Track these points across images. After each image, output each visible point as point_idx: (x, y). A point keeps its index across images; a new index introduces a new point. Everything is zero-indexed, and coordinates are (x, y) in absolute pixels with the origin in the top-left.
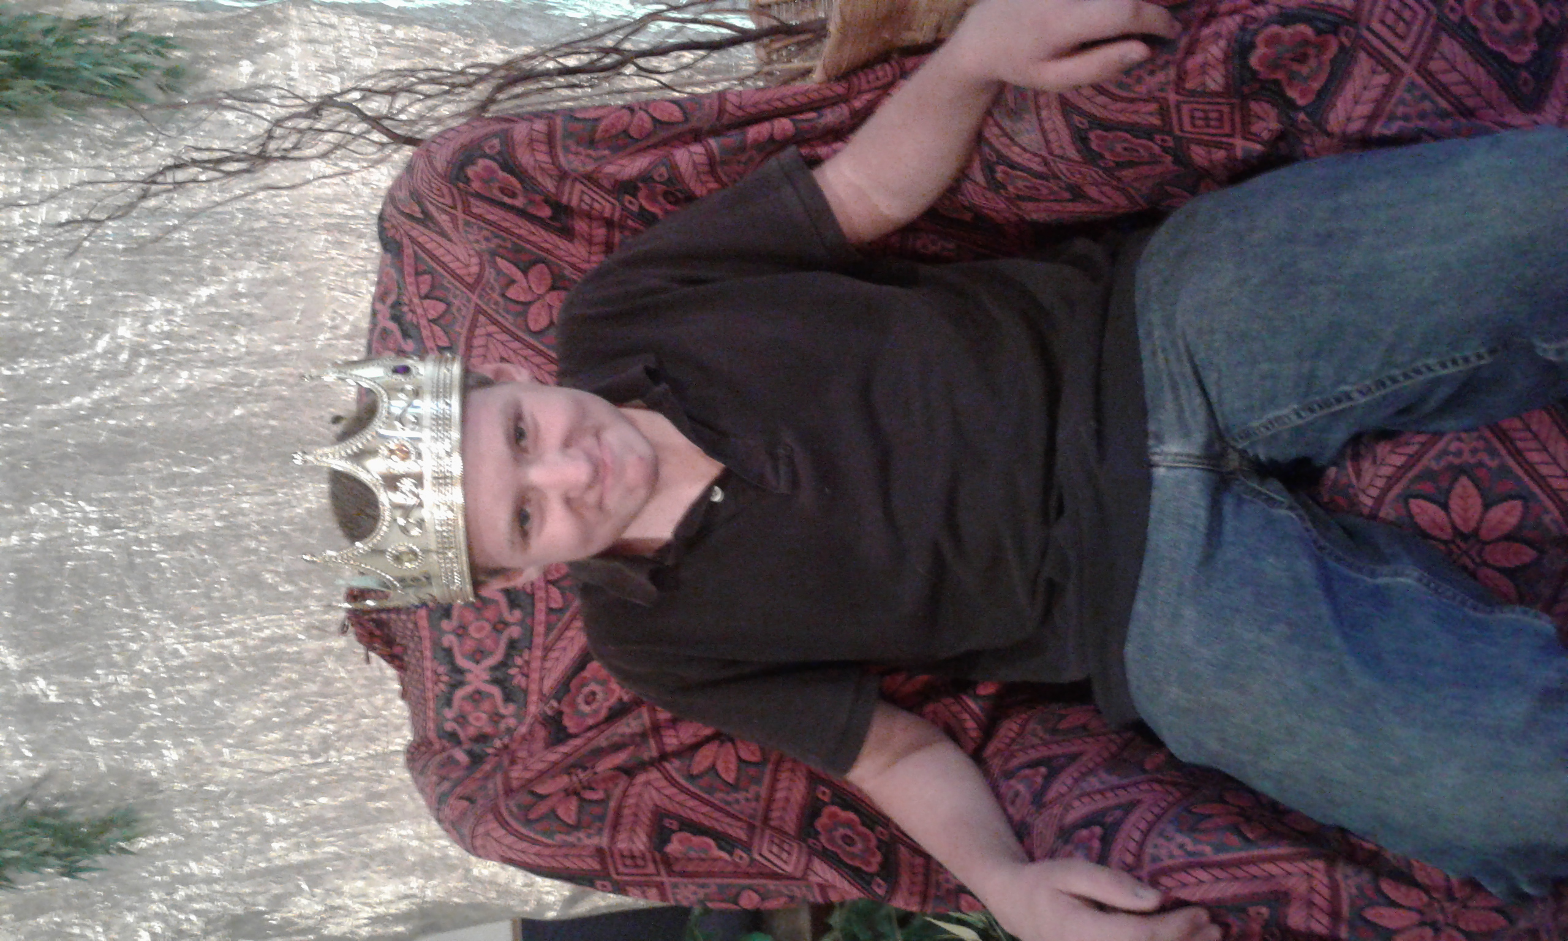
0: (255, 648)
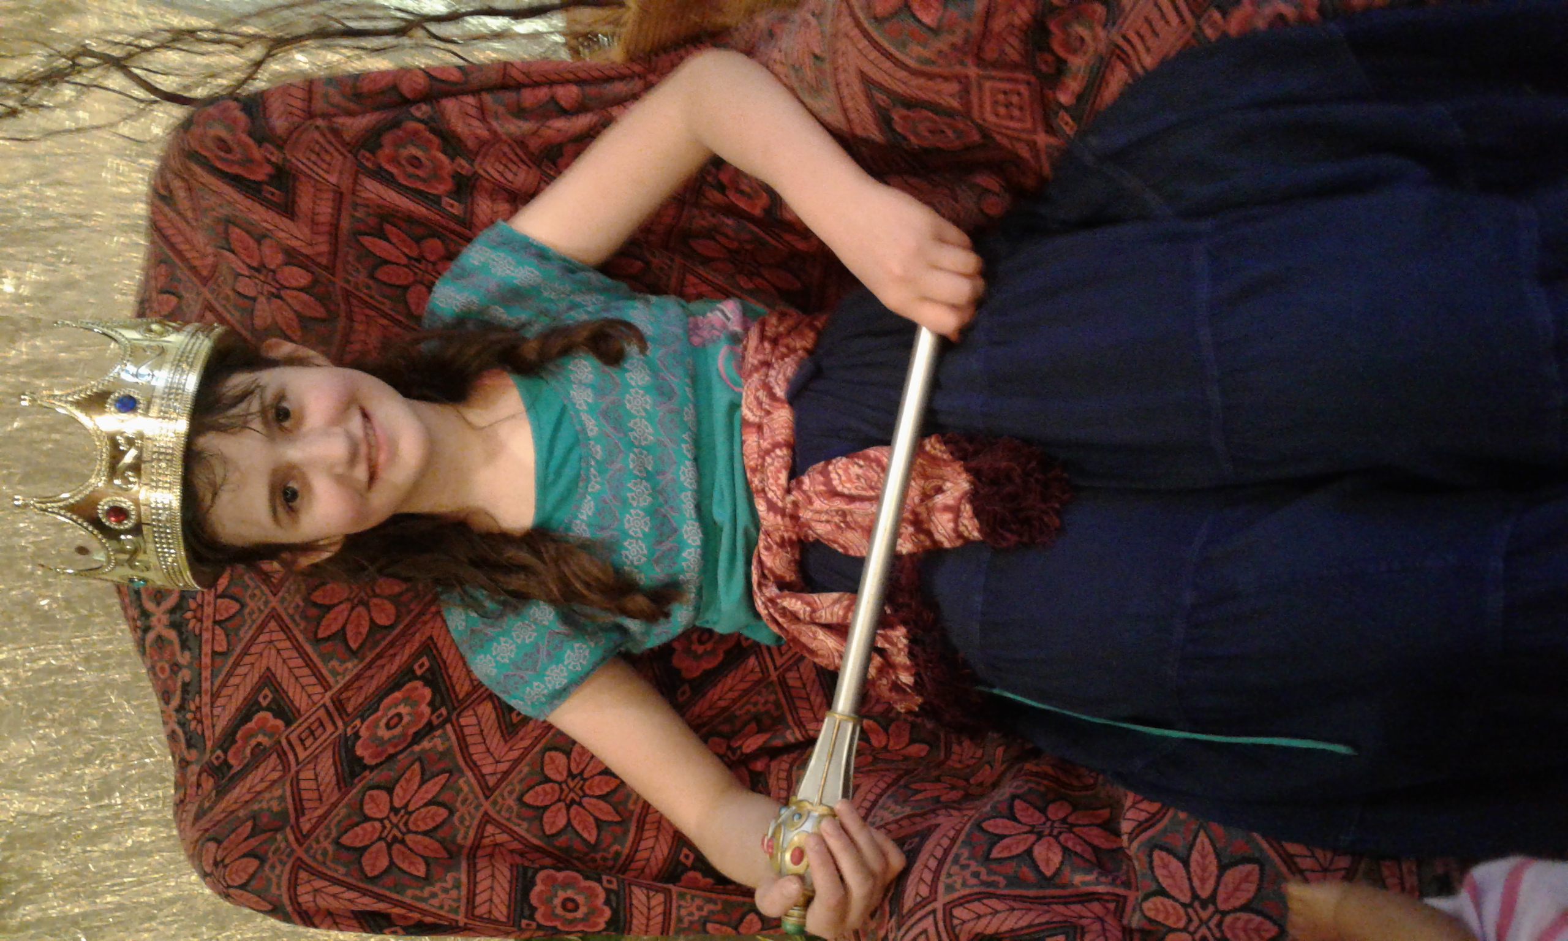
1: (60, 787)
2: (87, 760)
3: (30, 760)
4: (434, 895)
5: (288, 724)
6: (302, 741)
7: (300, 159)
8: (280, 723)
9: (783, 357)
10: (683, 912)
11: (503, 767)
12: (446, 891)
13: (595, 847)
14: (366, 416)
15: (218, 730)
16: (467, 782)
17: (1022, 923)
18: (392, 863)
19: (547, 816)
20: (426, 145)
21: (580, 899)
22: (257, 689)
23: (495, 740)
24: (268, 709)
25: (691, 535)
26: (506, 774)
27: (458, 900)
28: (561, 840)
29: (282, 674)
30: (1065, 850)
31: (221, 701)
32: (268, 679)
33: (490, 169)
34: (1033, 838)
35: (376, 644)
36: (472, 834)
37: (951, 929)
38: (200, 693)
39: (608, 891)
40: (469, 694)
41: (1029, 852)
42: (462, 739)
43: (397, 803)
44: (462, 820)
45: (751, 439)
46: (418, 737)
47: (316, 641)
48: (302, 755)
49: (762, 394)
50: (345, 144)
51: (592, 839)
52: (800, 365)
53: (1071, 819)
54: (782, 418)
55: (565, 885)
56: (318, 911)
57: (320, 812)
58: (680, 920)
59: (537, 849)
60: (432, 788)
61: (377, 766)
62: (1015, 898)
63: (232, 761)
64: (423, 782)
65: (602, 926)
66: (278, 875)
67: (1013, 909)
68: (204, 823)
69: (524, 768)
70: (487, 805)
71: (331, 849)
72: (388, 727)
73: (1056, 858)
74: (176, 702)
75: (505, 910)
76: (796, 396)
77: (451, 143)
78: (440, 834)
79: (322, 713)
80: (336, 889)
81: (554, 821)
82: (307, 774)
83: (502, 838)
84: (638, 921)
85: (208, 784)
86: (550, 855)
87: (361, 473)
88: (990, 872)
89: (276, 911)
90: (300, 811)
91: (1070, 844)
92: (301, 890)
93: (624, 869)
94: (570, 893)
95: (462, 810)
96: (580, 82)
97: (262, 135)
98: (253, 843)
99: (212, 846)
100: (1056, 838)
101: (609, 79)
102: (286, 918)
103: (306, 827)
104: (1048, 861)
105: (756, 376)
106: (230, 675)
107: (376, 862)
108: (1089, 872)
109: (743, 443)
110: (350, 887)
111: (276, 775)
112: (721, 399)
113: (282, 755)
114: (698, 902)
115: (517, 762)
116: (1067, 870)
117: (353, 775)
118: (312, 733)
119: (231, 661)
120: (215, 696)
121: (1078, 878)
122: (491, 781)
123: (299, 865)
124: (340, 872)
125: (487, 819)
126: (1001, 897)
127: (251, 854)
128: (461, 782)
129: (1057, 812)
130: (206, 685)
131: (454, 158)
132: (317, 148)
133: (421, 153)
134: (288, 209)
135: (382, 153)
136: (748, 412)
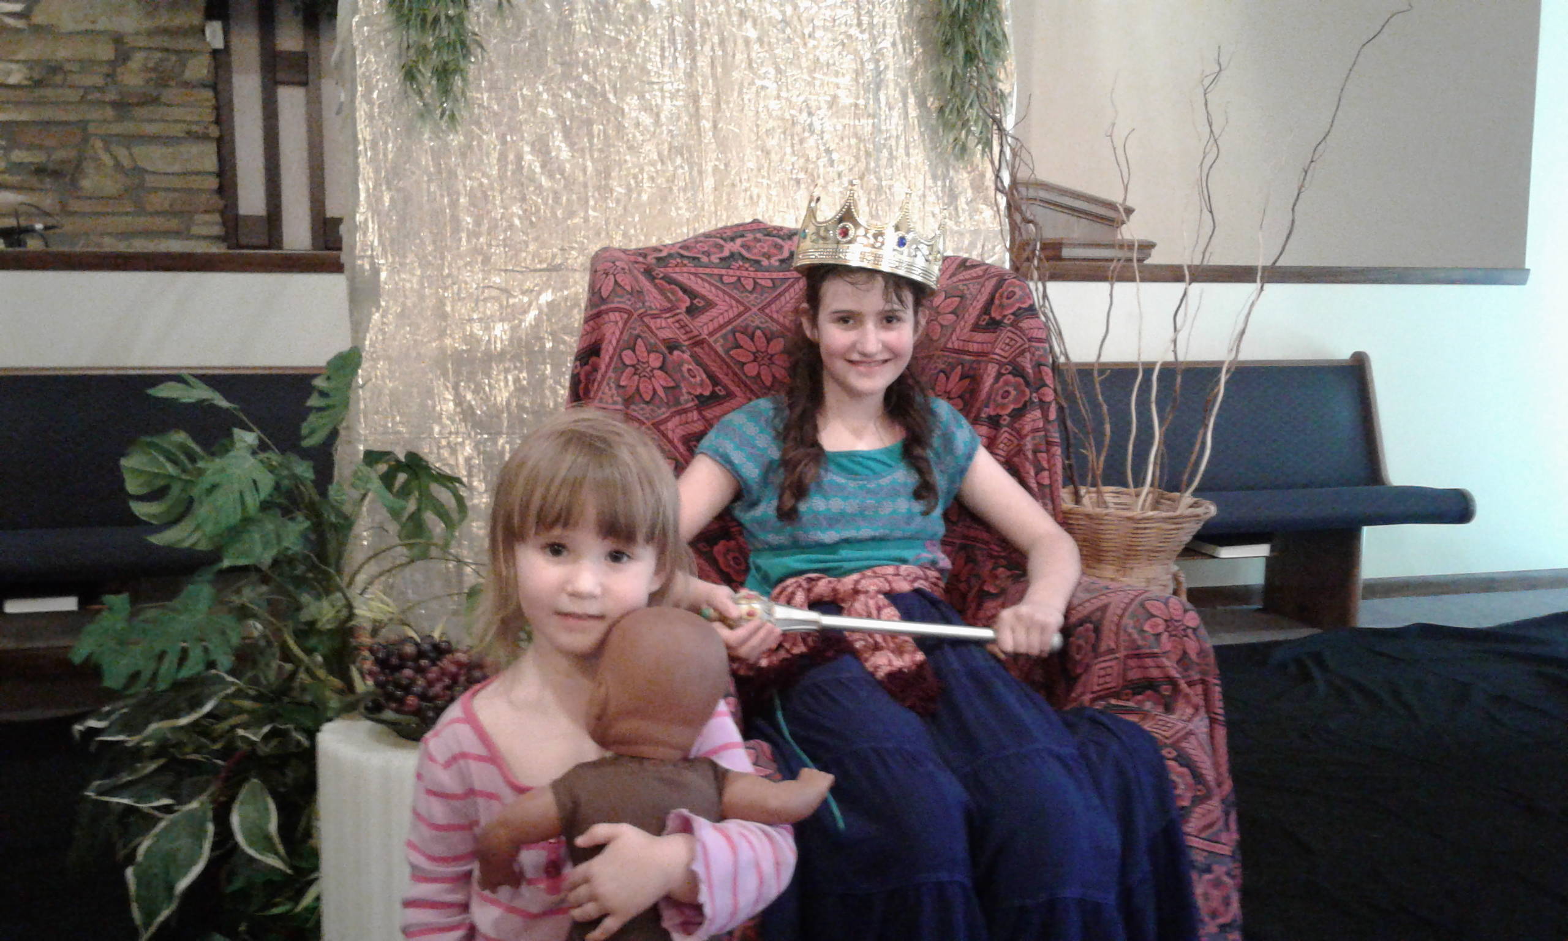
4: (610, 388)
5: (685, 313)
6: (677, 321)
7: (1005, 335)
8: (685, 309)
12: (612, 396)
14: (886, 361)
15: (674, 275)
16: (663, 412)
18: (627, 366)
20: (1015, 401)
22: (704, 298)
23: (680, 431)
24: (692, 303)
25: (829, 536)
26: (666, 437)
27: (607, 403)
29: (713, 312)
31: (692, 277)
32: (710, 305)
33: (1004, 435)
35: (734, 365)
36: (635, 414)
38: (695, 266)
40: (710, 416)
42: (686, 410)
43: (655, 372)
44: (642, 409)
45: (890, 570)
46: (684, 387)
47: (733, 333)
48: (670, 321)
50: (1015, 358)
52: (933, 595)
54: (903, 585)
56: (597, 324)
57: (653, 328)
60: (661, 393)
61: (672, 362)
63: (657, 282)
69: (667, 447)
70: (649, 423)
71: (636, 332)
72: (689, 370)
74: (685, 253)
77: (1018, 414)
78: (637, 397)
79: (695, 333)
80: (618, 333)
82: (663, 323)
85: (644, 266)
87: (855, 357)
90: (650, 317)
92: (617, 314)
95: (648, 408)
96: (1051, 485)
97: (1019, 314)
99: (627, 267)
103: (646, 319)
106: (709, 283)
107: (628, 357)
109: (887, 565)
110: (618, 341)
111: (659, 307)
112: (908, 554)
113: (669, 310)
115: (672, 444)
117: (668, 348)
118: (682, 327)
119: (719, 285)
120: (695, 275)
122: (662, 428)
123: (630, 314)
124: (626, 337)
128: (663, 409)
130: (701, 270)
131: (1009, 415)
132: (1012, 343)
133: (1011, 397)
134: (976, 328)
135: (1010, 377)
136: (903, 568)
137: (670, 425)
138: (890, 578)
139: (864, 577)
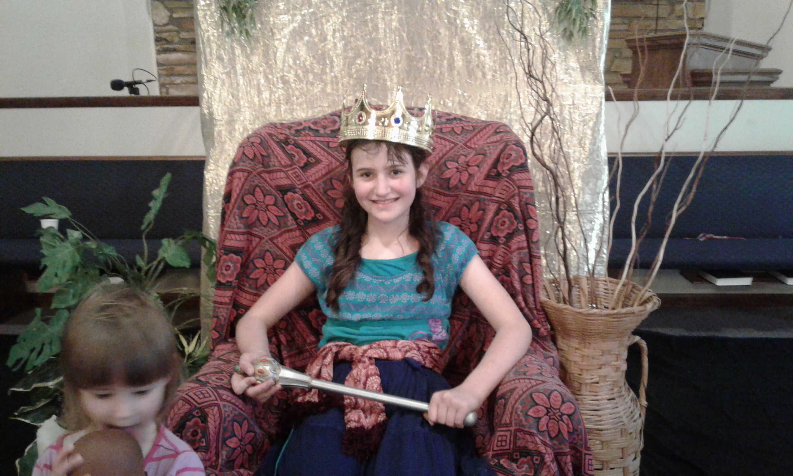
0: (329, 54)
1: (286, 64)
2: (297, 75)
3: (298, 53)
4: (235, 220)
5: (302, 168)
6: (295, 173)
7: (504, 183)
8: (302, 165)
9: (422, 355)
10: (221, 310)
11: (280, 245)
12: (236, 224)
13: (248, 277)
14: (397, 199)
15: (301, 142)
16: (275, 232)
17: (211, 431)
18: (248, 205)
19: (261, 260)
20: (509, 228)
21: (229, 272)
22: (315, 157)
23: (290, 242)
24: (308, 161)
25: (356, 317)
26: (277, 246)
27: (233, 228)
28: (251, 266)
29: (320, 166)
30: (234, 449)
31: (311, 144)
32: (318, 161)
33: (501, 250)
34: (240, 438)
35: (328, 200)
36: (257, 233)
37: (210, 406)
38: (316, 136)
39: (231, 282)
40: (308, 233)
41: (235, 436)
42: (291, 230)
43: (269, 207)
44: (262, 230)
45: (390, 343)
46: (293, 215)
47: (331, 180)
48: (290, 173)
49: (407, 348)
50: (508, 200)
51: (251, 277)
52: (419, 362)
53: (246, 453)
54: (397, 355)
55: (235, 267)
56: (233, 178)
57: (268, 180)
58: (219, 308)
59: (249, 256)
60: (274, 220)
61: (284, 200)
62: (219, 429)
63: (289, 147)
64: (276, 216)
65: (219, 279)
66: (247, 166)
67: (215, 428)
68: (268, 137)
69: (279, 253)
70: (266, 238)
71: (254, 184)
72: (298, 204)
73: (232, 445)
74: (313, 127)
75: (228, 244)
76: (406, 361)
77: (510, 237)
78: (258, 222)
79: (305, 180)
80: (240, 185)
81: (259, 263)
82: (282, 175)
83: (254, 244)
84: (220, 292)
85: (282, 137)
86: (246, 261)
87: (374, 198)
88: (229, 421)
89: (234, 164)
90: (269, 172)
91: (236, 451)
92: (241, 173)
93: (240, 288)
94: (232, 268)
95: (266, 229)
96: (533, 285)
97: (512, 170)
98: (259, 156)
99: (258, 141)
100: (239, 446)
101: (534, 296)
102: (231, 167)
103: (263, 175)
104: (231, 442)
105: (414, 346)
106: (321, 147)
107: (249, 199)
108: (226, 457)
109: (389, 340)
110: (241, 190)
111: (283, 163)
112: (407, 332)
113: (291, 166)
114: (225, 315)
115: (282, 251)
116: (228, 449)
117: (281, 191)
118: (297, 176)
119: (326, 148)
120: (313, 142)
121: (224, 453)
122: (275, 241)
123: (250, 173)
124: (246, 187)
125: (261, 238)
126: (220, 424)
127: (255, 156)
128: (276, 230)
129: (249, 448)
130: (318, 139)
131: (504, 237)
132: (507, 189)
133: (506, 226)
134: (488, 177)
135: (506, 212)
136: (401, 342)
137: (280, 240)
138: (388, 349)
139: (371, 348)
